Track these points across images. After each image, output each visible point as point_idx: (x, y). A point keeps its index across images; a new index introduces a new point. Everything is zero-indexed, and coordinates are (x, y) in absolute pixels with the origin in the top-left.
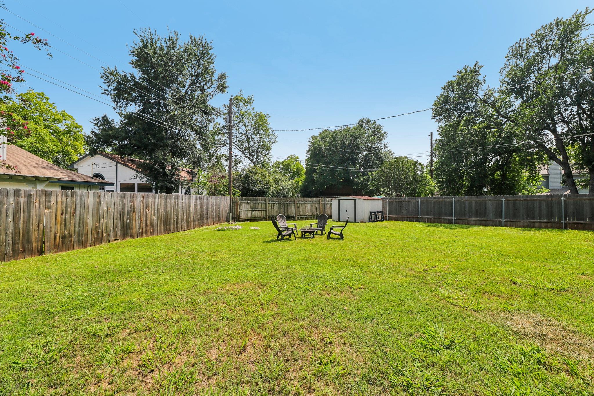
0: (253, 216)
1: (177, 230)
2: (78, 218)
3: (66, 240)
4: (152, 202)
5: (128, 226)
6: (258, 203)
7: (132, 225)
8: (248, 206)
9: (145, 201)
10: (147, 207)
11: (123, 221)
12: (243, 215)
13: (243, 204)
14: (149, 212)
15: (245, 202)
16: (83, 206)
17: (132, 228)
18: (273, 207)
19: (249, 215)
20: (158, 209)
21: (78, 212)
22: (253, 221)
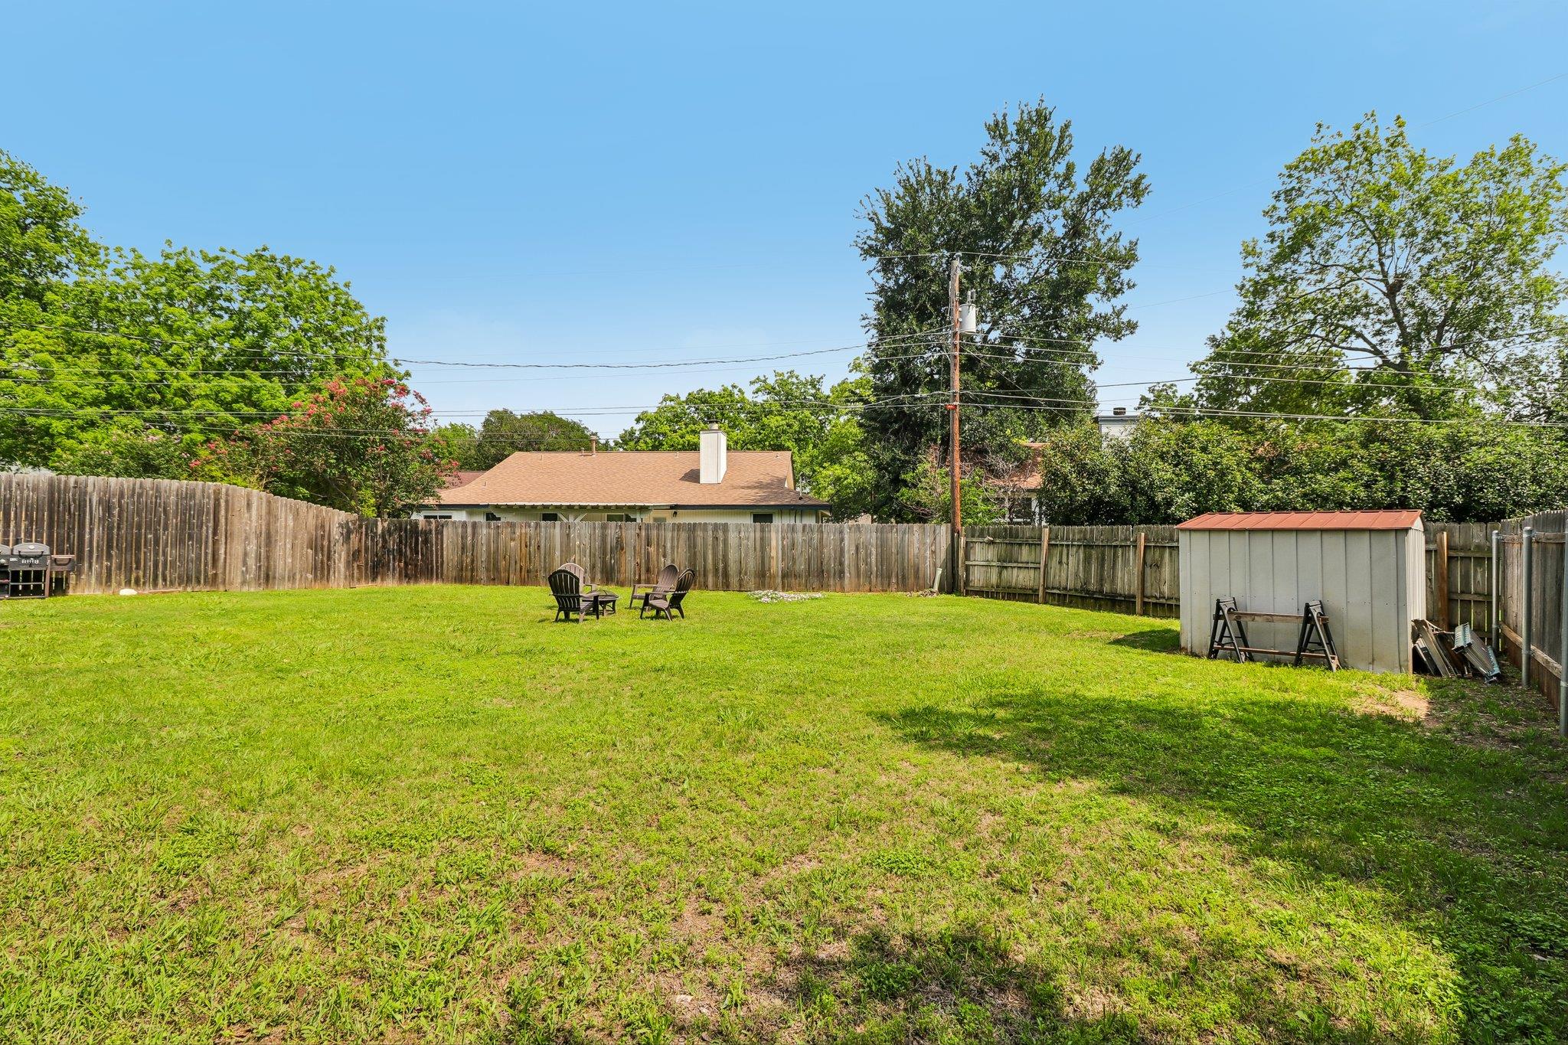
0: (1003, 584)
1: (726, 587)
2: (542, 552)
3: (531, 575)
4: (658, 535)
5: (612, 568)
6: (1020, 545)
7: (619, 568)
8: (991, 553)
9: (643, 533)
10: (649, 544)
11: (604, 562)
12: (978, 578)
13: (978, 547)
14: (652, 549)
15: (981, 540)
16: (550, 538)
17: (619, 572)
18: (1064, 560)
19: (994, 580)
20: (672, 547)
21: (542, 546)
22: (1003, 598)
